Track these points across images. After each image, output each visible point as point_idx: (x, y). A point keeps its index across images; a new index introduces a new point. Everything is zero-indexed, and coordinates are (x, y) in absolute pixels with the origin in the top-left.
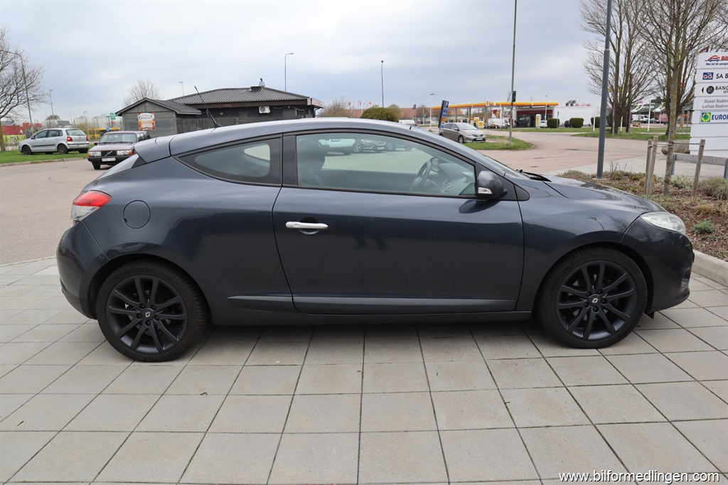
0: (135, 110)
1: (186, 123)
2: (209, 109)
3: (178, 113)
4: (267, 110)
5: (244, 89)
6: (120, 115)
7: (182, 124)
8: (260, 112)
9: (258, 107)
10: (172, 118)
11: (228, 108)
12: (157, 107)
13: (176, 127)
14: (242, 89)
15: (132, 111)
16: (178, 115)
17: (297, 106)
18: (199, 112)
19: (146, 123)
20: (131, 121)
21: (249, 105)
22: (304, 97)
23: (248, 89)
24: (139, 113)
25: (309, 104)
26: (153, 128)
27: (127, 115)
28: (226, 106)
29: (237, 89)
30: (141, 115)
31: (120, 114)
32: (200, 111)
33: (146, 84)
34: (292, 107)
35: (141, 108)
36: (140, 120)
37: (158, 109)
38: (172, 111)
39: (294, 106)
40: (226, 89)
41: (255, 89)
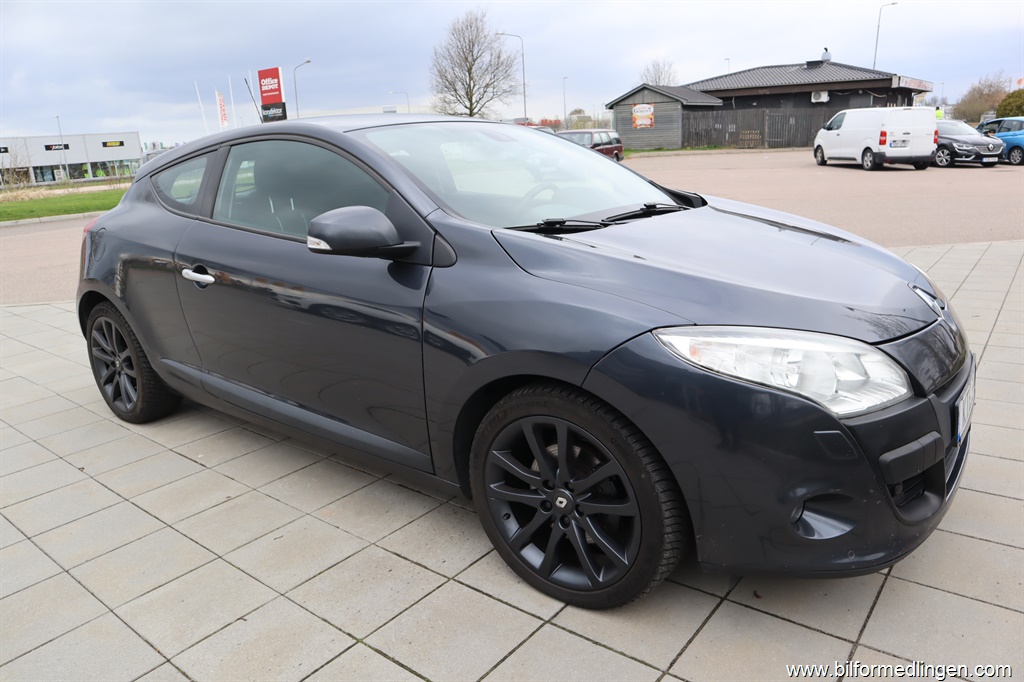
0: (630, 101)
1: (695, 118)
2: (736, 98)
3: (685, 103)
4: (824, 97)
5: (797, 65)
6: (611, 108)
7: (688, 119)
8: (813, 100)
9: (810, 93)
10: (676, 111)
11: (765, 96)
12: (658, 95)
13: (680, 124)
14: (793, 66)
15: (626, 102)
16: (685, 107)
17: (874, 90)
18: (719, 102)
19: (643, 118)
20: (623, 115)
21: (796, 90)
22: (887, 74)
23: (803, 65)
24: (635, 105)
25: (895, 85)
26: (651, 125)
27: (620, 108)
28: (761, 92)
29: (785, 66)
30: (637, 107)
31: (611, 106)
32: (721, 101)
33: (661, 65)
34: (866, 92)
35: (638, 98)
36: (635, 115)
37: (659, 99)
38: (677, 101)
39: (870, 89)
40: (769, 67)
41: (812, 65)
